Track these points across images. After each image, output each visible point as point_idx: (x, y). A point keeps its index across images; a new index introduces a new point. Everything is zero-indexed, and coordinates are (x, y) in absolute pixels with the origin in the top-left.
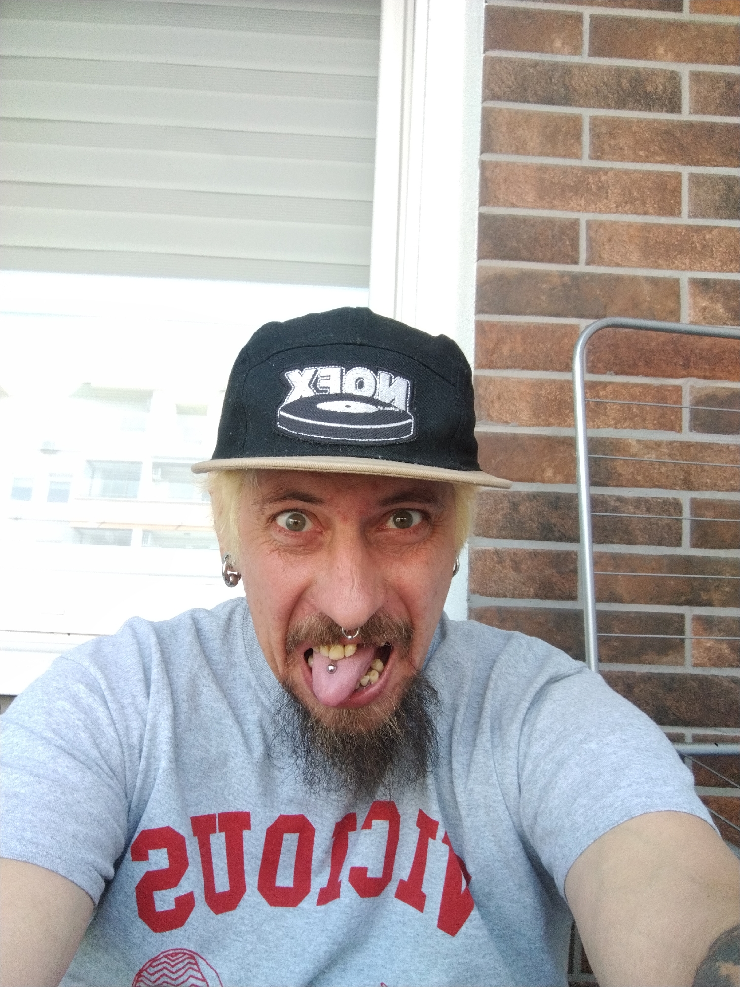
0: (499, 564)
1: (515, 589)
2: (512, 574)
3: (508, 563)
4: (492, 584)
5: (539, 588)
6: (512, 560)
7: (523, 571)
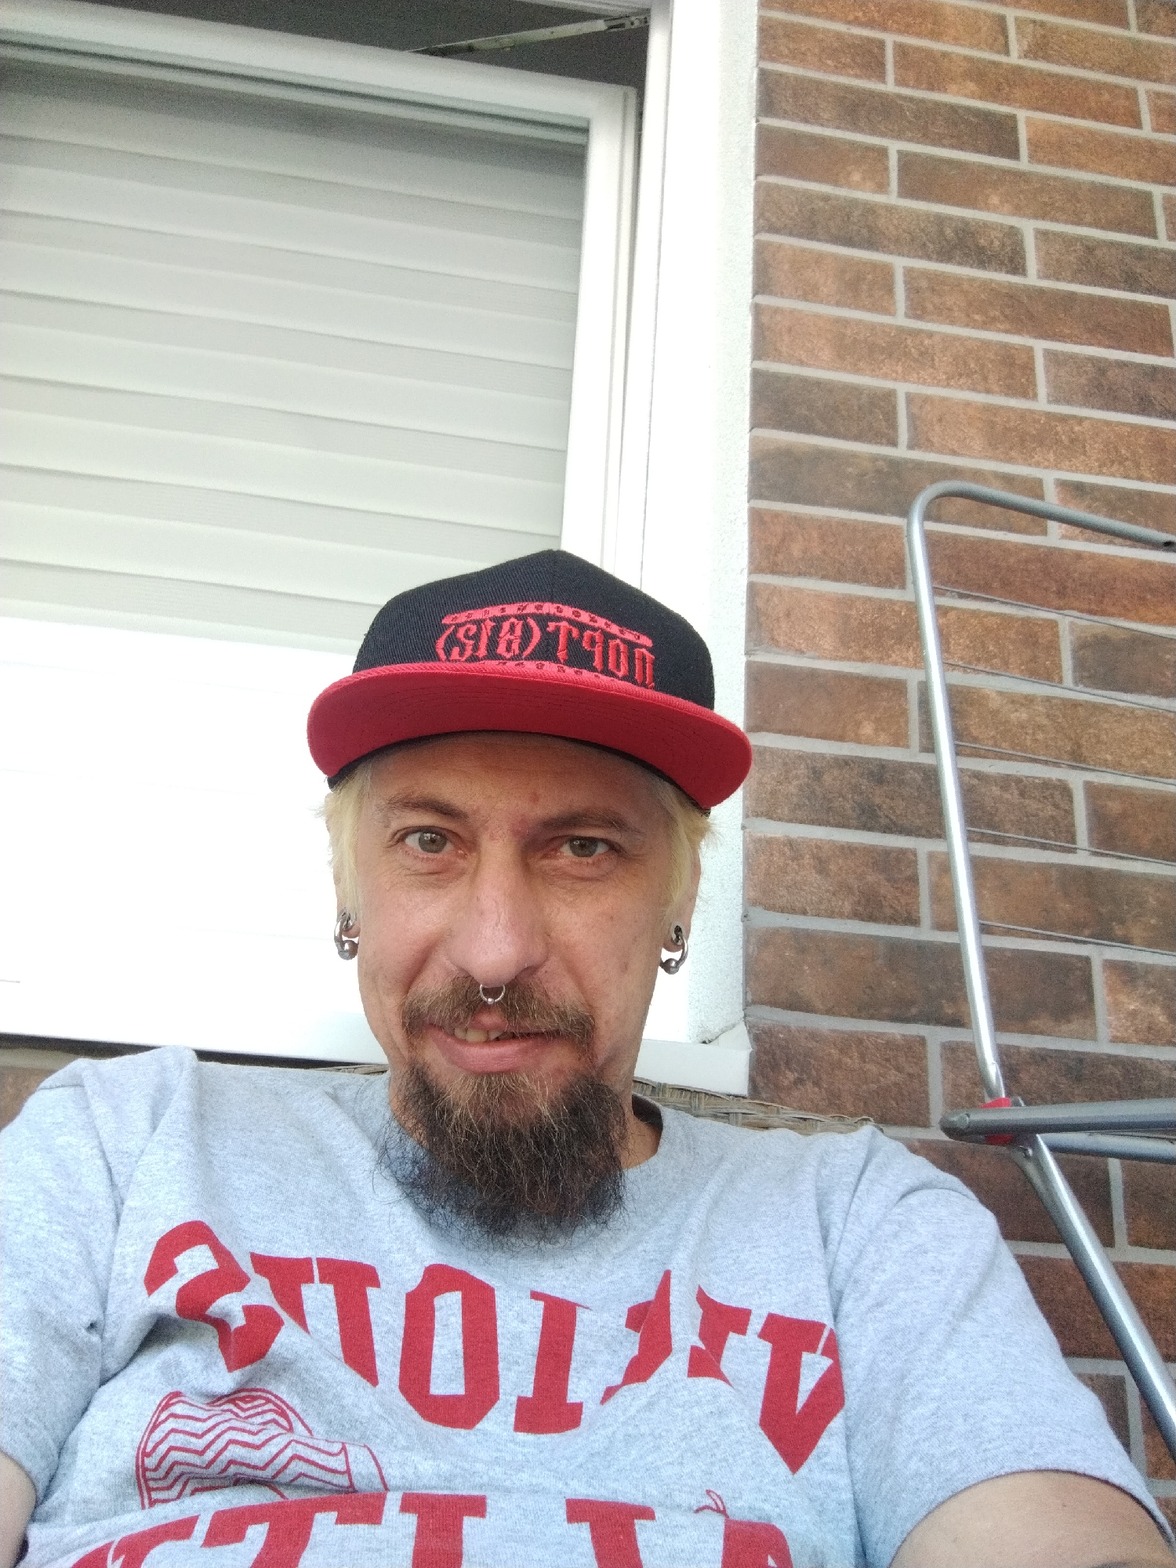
0: (793, 861)
1: (820, 902)
2: (814, 877)
3: (807, 860)
4: (783, 892)
5: (859, 902)
6: (814, 857)
7: (832, 874)
